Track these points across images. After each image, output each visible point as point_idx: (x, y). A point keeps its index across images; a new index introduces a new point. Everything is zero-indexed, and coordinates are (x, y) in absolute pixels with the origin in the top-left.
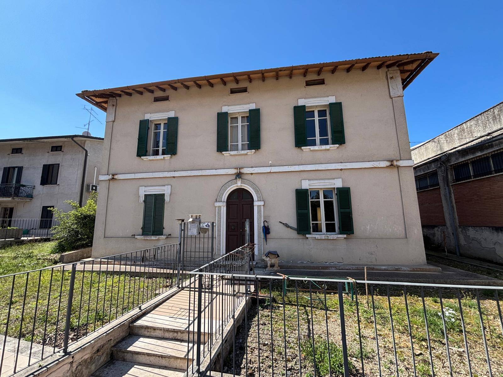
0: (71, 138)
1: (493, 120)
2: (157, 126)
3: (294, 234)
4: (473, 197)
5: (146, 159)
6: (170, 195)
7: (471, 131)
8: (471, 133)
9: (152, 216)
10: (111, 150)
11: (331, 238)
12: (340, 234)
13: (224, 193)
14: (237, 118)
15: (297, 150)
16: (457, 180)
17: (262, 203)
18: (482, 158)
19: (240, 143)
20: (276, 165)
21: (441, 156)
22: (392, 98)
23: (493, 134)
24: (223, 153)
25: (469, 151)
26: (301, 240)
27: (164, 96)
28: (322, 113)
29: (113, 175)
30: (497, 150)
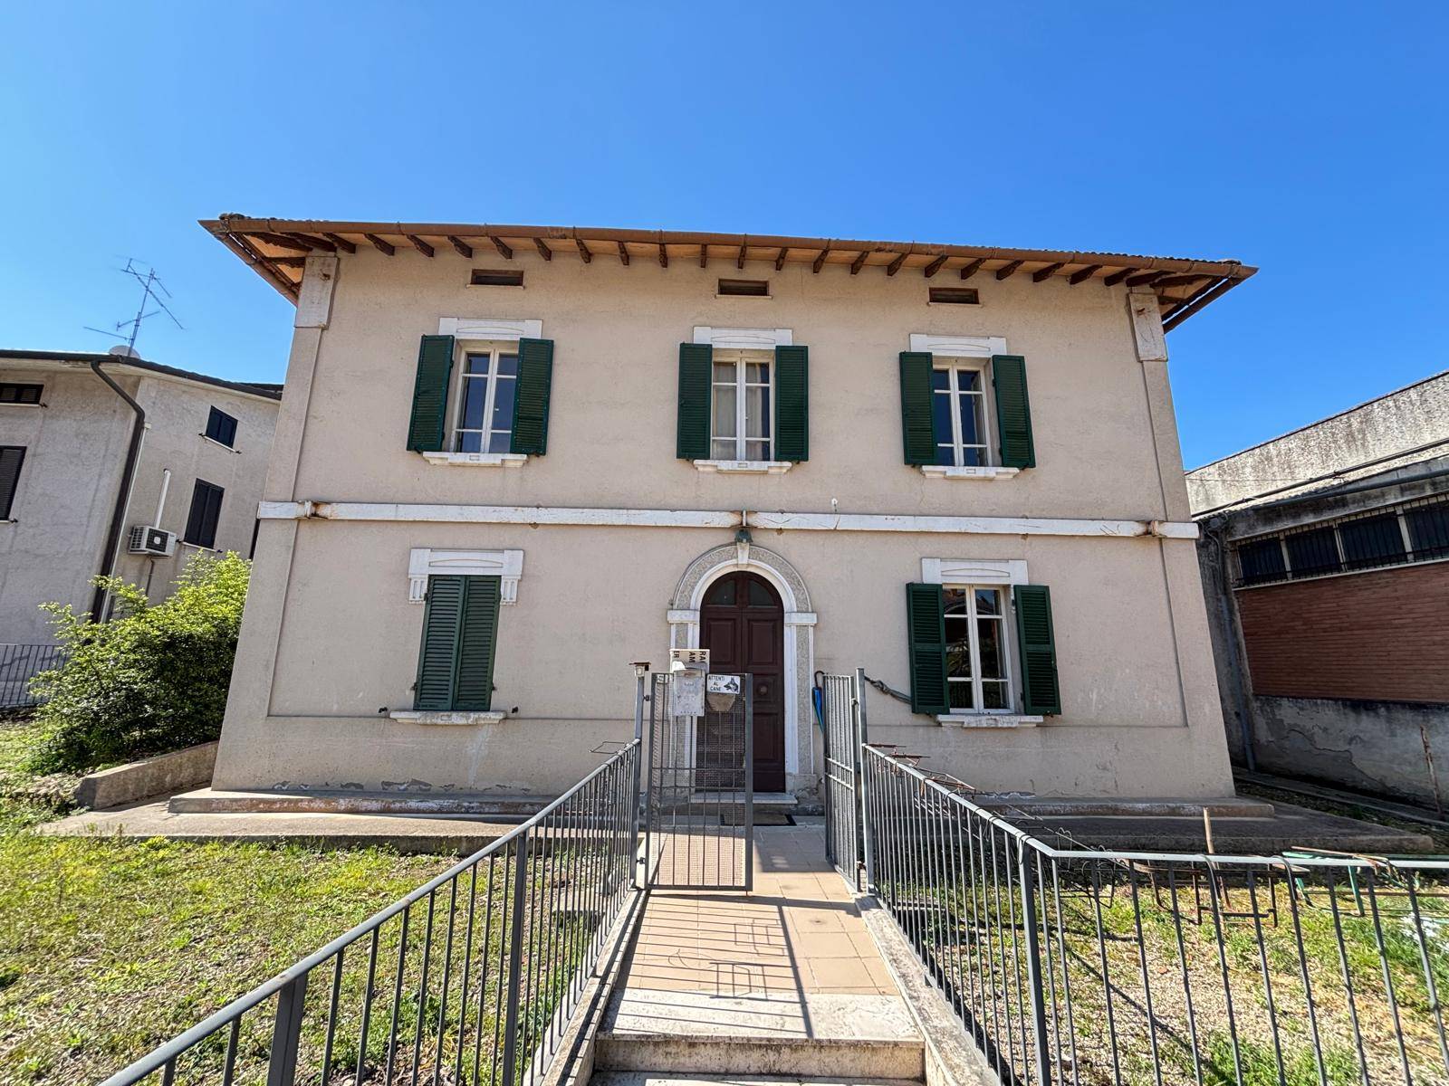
0: (89, 364)
1: (1347, 442)
2: (477, 360)
3: (902, 712)
4: (1292, 624)
5: (438, 462)
6: (519, 581)
7: (1289, 462)
8: (1289, 467)
9: (455, 647)
10: (311, 420)
11: (1005, 725)
12: (1026, 714)
13: (696, 583)
14: (733, 366)
15: (908, 473)
16: (1248, 579)
17: (810, 619)
18: (1315, 530)
19: (741, 439)
20: (850, 510)
21: (1210, 518)
22: (1142, 362)
23: (1347, 475)
24: (697, 462)
25: (1284, 509)
26: (921, 730)
27: (506, 272)
28: (968, 379)
29: (316, 504)
30: (1356, 514)
